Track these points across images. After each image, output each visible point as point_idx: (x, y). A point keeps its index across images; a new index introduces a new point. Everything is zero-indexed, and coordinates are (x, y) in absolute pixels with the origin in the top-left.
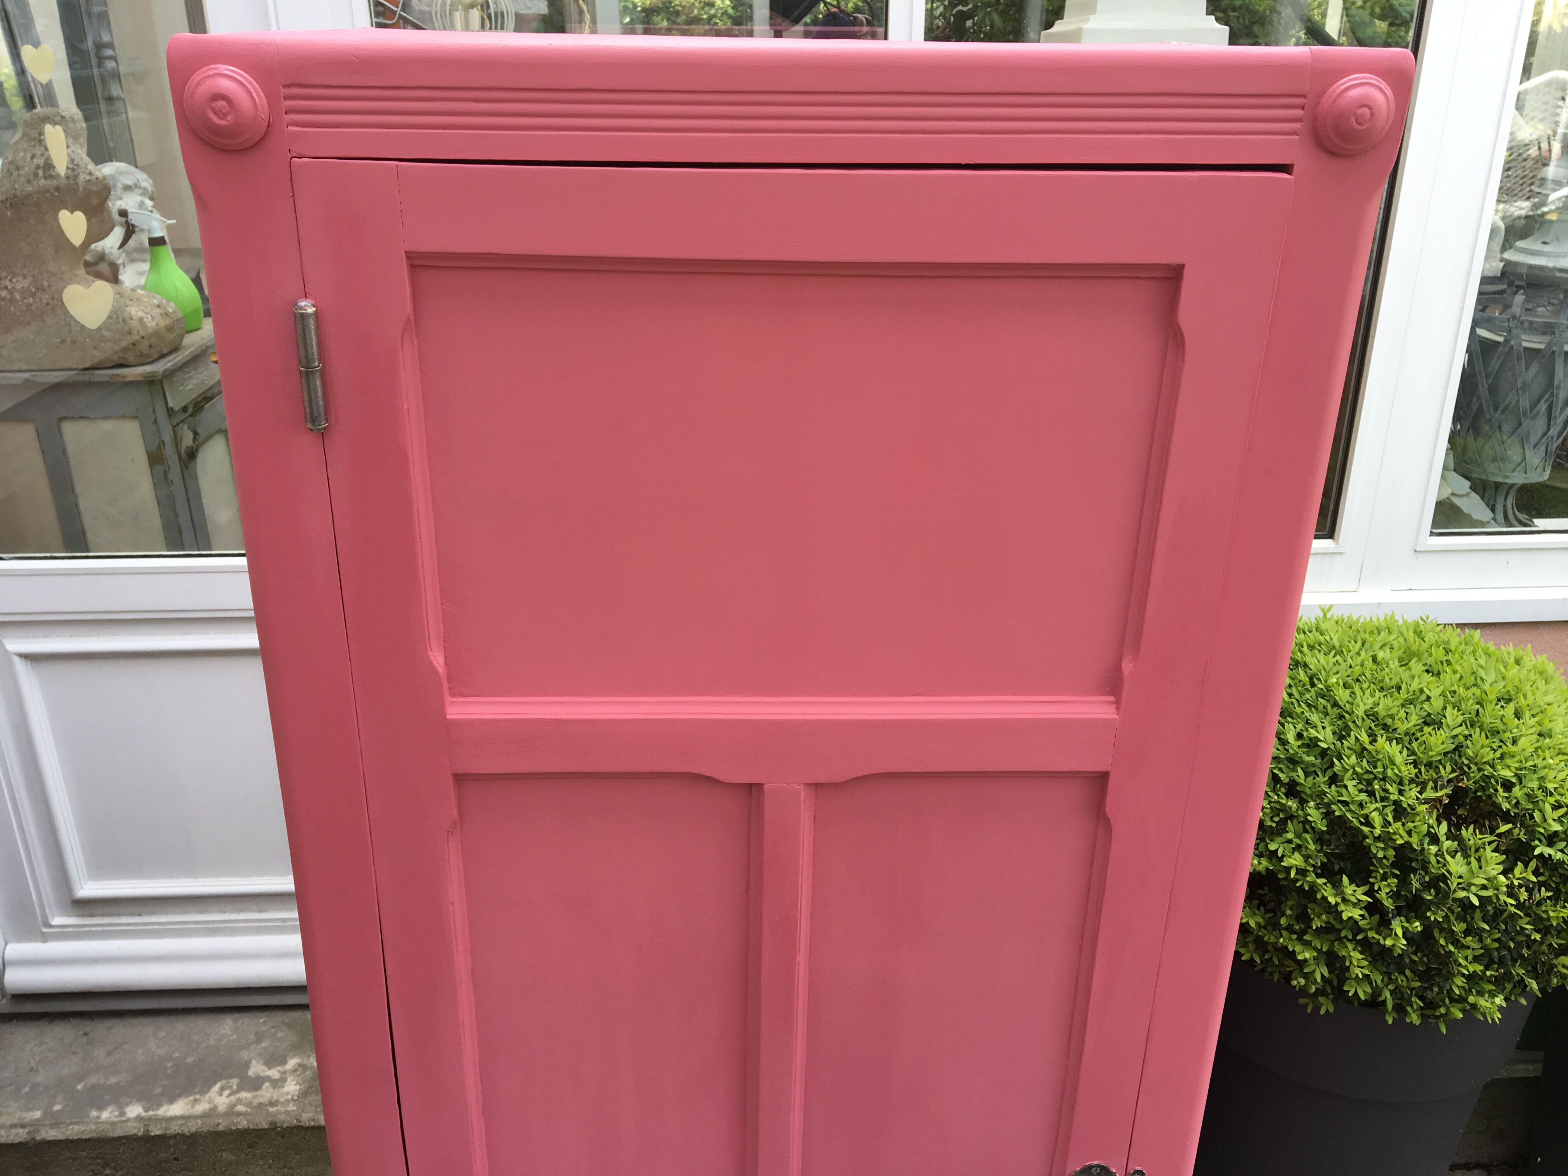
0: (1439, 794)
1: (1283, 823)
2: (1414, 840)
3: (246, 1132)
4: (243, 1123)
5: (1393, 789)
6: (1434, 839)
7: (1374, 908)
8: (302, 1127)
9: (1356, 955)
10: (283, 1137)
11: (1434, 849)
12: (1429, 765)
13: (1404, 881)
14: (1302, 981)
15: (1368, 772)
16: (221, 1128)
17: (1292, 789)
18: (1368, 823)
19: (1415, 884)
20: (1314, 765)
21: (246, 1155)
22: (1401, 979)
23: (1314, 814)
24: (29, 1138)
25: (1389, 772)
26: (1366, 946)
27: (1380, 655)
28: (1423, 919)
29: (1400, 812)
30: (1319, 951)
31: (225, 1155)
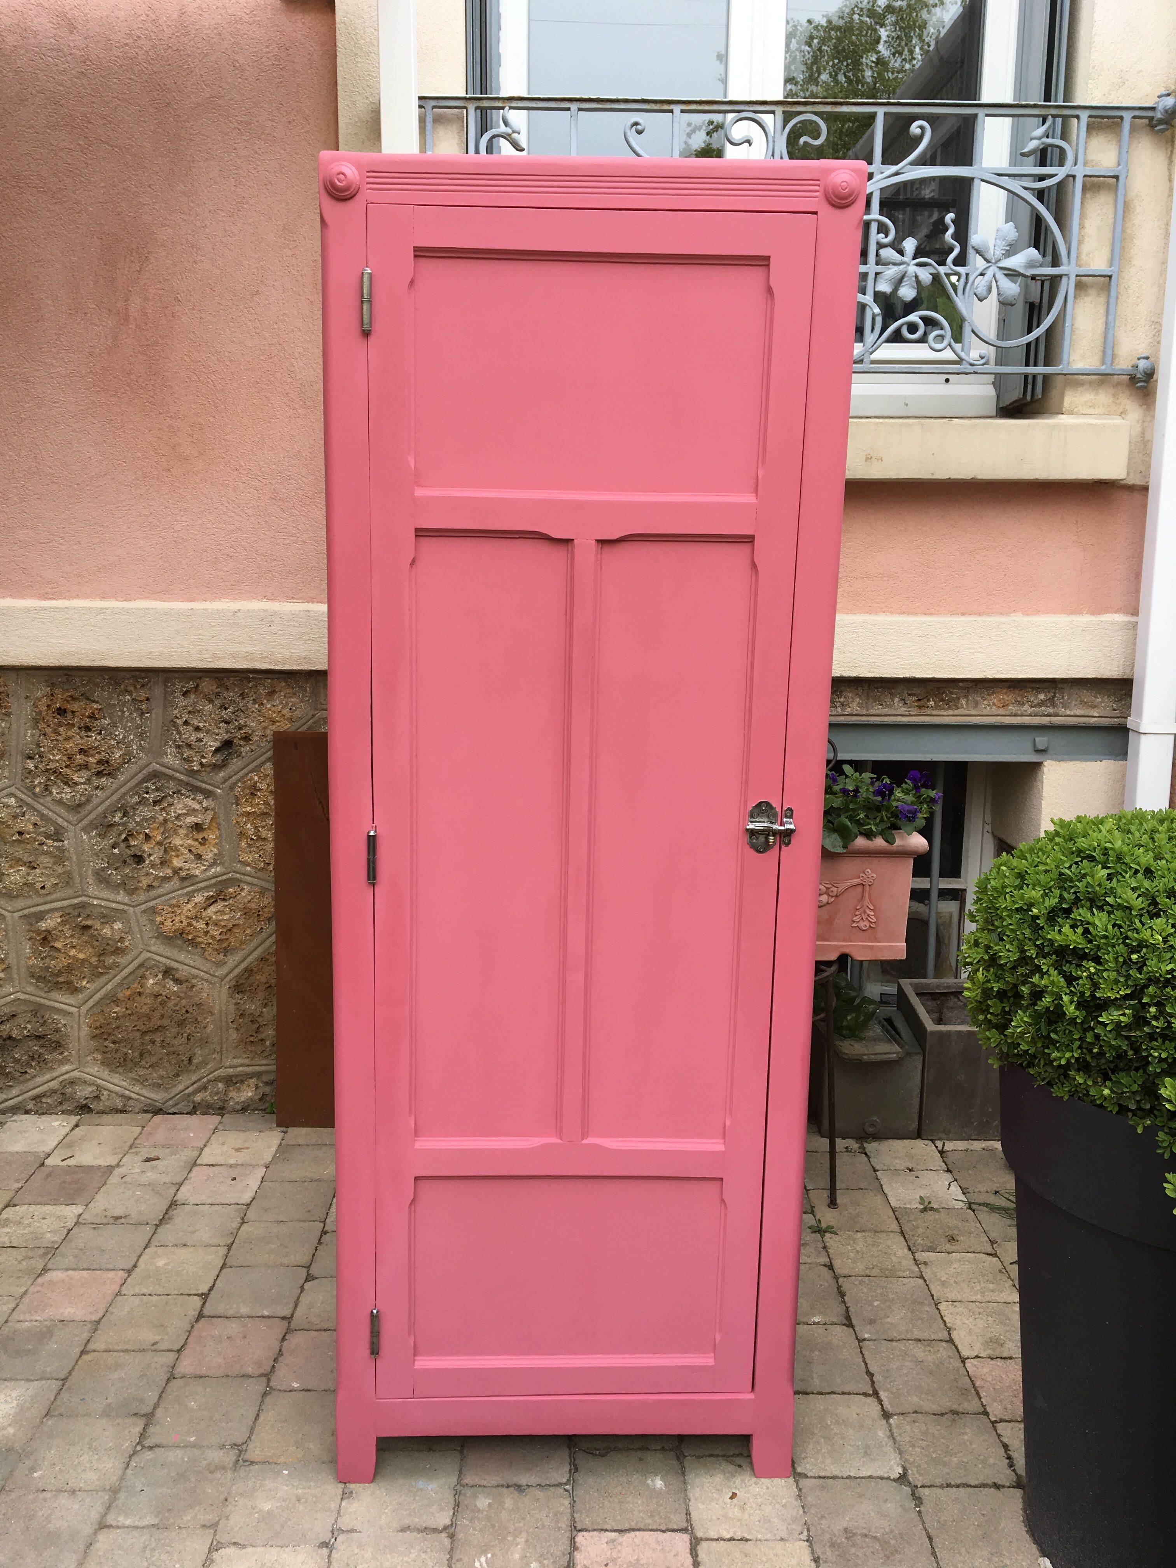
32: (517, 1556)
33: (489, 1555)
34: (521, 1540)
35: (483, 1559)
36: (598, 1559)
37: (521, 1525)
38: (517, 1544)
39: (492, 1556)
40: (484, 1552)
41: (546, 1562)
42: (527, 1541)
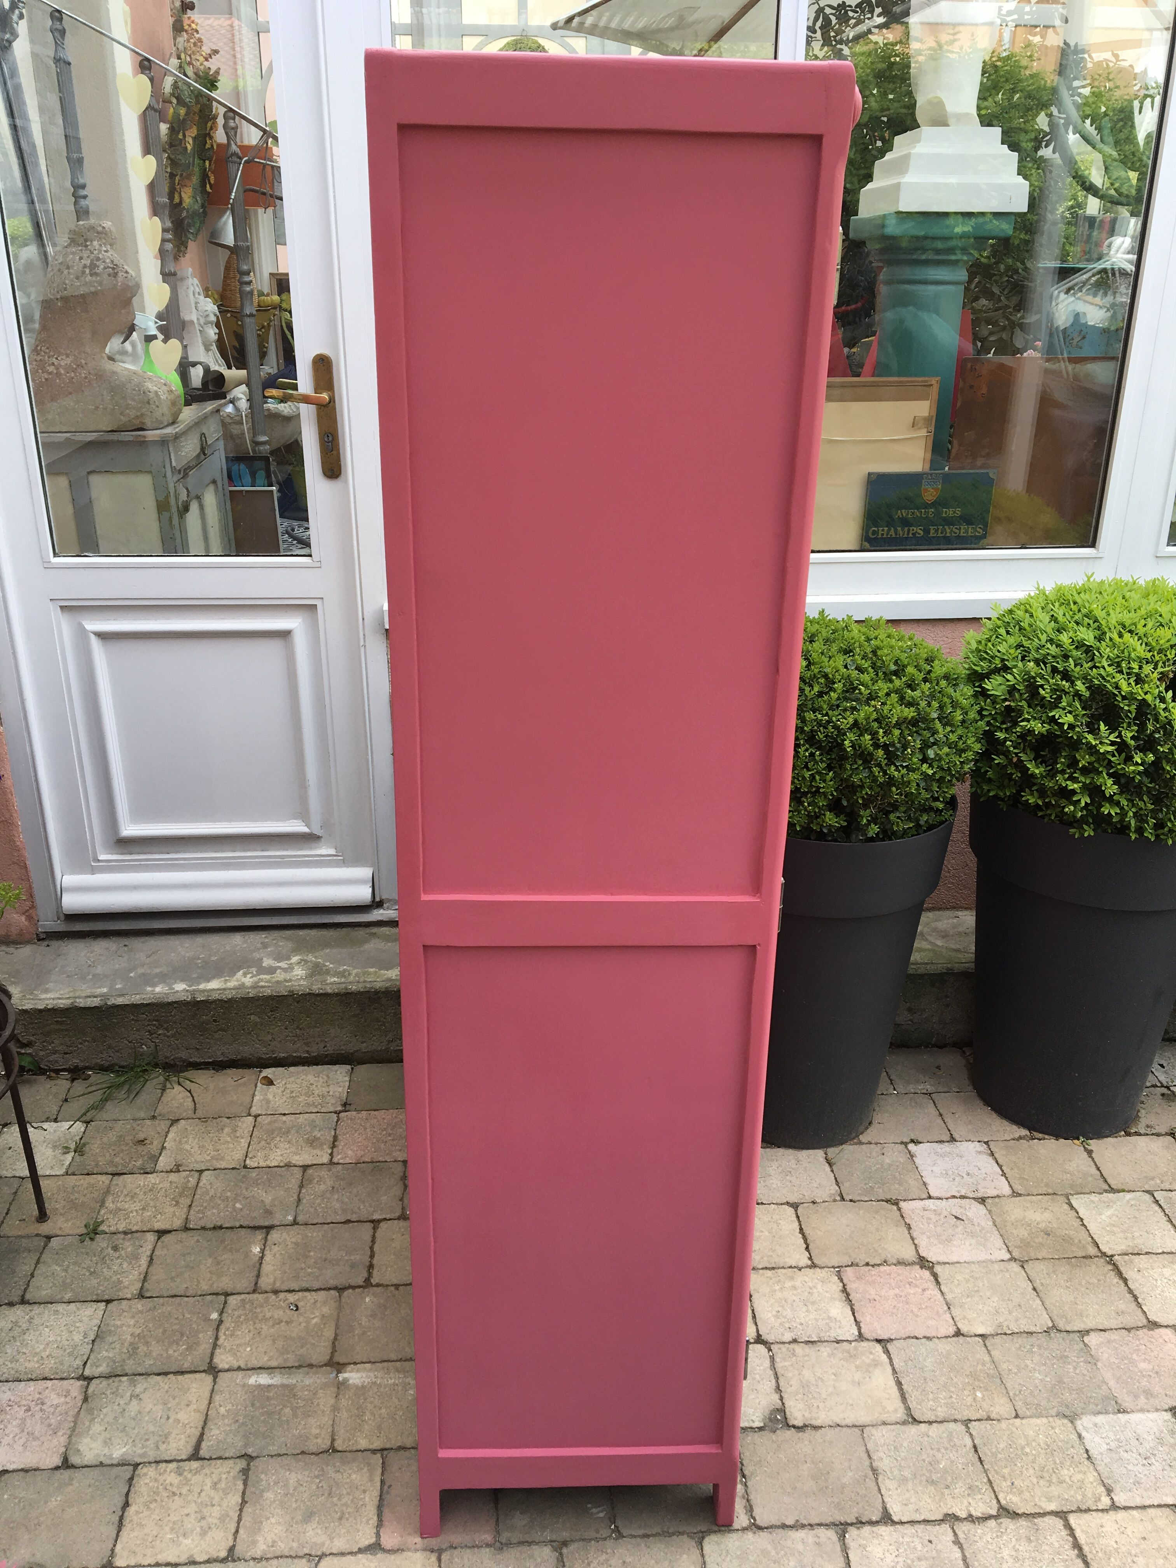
0: (1167, 669)
1: (1059, 698)
2: (1149, 698)
3: (271, 998)
4: (268, 992)
5: (1135, 666)
6: (1163, 700)
7: (1122, 747)
8: (313, 994)
9: (1110, 782)
10: (298, 1002)
11: (1163, 706)
12: (1160, 651)
13: (1142, 727)
14: (1072, 808)
15: (1118, 657)
16: (251, 995)
17: (1066, 676)
18: (1117, 687)
19: (1150, 727)
20: (1080, 659)
21: (269, 1018)
22: (1142, 804)
23: (1080, 686)
24: (102, 1003)
25: (1133, 655)
26: (1117, 777)
27: (1128, 595)
28: (1155, 752)
29: (1139, 680)
30: (1084, 783)
31: (252, 1017)
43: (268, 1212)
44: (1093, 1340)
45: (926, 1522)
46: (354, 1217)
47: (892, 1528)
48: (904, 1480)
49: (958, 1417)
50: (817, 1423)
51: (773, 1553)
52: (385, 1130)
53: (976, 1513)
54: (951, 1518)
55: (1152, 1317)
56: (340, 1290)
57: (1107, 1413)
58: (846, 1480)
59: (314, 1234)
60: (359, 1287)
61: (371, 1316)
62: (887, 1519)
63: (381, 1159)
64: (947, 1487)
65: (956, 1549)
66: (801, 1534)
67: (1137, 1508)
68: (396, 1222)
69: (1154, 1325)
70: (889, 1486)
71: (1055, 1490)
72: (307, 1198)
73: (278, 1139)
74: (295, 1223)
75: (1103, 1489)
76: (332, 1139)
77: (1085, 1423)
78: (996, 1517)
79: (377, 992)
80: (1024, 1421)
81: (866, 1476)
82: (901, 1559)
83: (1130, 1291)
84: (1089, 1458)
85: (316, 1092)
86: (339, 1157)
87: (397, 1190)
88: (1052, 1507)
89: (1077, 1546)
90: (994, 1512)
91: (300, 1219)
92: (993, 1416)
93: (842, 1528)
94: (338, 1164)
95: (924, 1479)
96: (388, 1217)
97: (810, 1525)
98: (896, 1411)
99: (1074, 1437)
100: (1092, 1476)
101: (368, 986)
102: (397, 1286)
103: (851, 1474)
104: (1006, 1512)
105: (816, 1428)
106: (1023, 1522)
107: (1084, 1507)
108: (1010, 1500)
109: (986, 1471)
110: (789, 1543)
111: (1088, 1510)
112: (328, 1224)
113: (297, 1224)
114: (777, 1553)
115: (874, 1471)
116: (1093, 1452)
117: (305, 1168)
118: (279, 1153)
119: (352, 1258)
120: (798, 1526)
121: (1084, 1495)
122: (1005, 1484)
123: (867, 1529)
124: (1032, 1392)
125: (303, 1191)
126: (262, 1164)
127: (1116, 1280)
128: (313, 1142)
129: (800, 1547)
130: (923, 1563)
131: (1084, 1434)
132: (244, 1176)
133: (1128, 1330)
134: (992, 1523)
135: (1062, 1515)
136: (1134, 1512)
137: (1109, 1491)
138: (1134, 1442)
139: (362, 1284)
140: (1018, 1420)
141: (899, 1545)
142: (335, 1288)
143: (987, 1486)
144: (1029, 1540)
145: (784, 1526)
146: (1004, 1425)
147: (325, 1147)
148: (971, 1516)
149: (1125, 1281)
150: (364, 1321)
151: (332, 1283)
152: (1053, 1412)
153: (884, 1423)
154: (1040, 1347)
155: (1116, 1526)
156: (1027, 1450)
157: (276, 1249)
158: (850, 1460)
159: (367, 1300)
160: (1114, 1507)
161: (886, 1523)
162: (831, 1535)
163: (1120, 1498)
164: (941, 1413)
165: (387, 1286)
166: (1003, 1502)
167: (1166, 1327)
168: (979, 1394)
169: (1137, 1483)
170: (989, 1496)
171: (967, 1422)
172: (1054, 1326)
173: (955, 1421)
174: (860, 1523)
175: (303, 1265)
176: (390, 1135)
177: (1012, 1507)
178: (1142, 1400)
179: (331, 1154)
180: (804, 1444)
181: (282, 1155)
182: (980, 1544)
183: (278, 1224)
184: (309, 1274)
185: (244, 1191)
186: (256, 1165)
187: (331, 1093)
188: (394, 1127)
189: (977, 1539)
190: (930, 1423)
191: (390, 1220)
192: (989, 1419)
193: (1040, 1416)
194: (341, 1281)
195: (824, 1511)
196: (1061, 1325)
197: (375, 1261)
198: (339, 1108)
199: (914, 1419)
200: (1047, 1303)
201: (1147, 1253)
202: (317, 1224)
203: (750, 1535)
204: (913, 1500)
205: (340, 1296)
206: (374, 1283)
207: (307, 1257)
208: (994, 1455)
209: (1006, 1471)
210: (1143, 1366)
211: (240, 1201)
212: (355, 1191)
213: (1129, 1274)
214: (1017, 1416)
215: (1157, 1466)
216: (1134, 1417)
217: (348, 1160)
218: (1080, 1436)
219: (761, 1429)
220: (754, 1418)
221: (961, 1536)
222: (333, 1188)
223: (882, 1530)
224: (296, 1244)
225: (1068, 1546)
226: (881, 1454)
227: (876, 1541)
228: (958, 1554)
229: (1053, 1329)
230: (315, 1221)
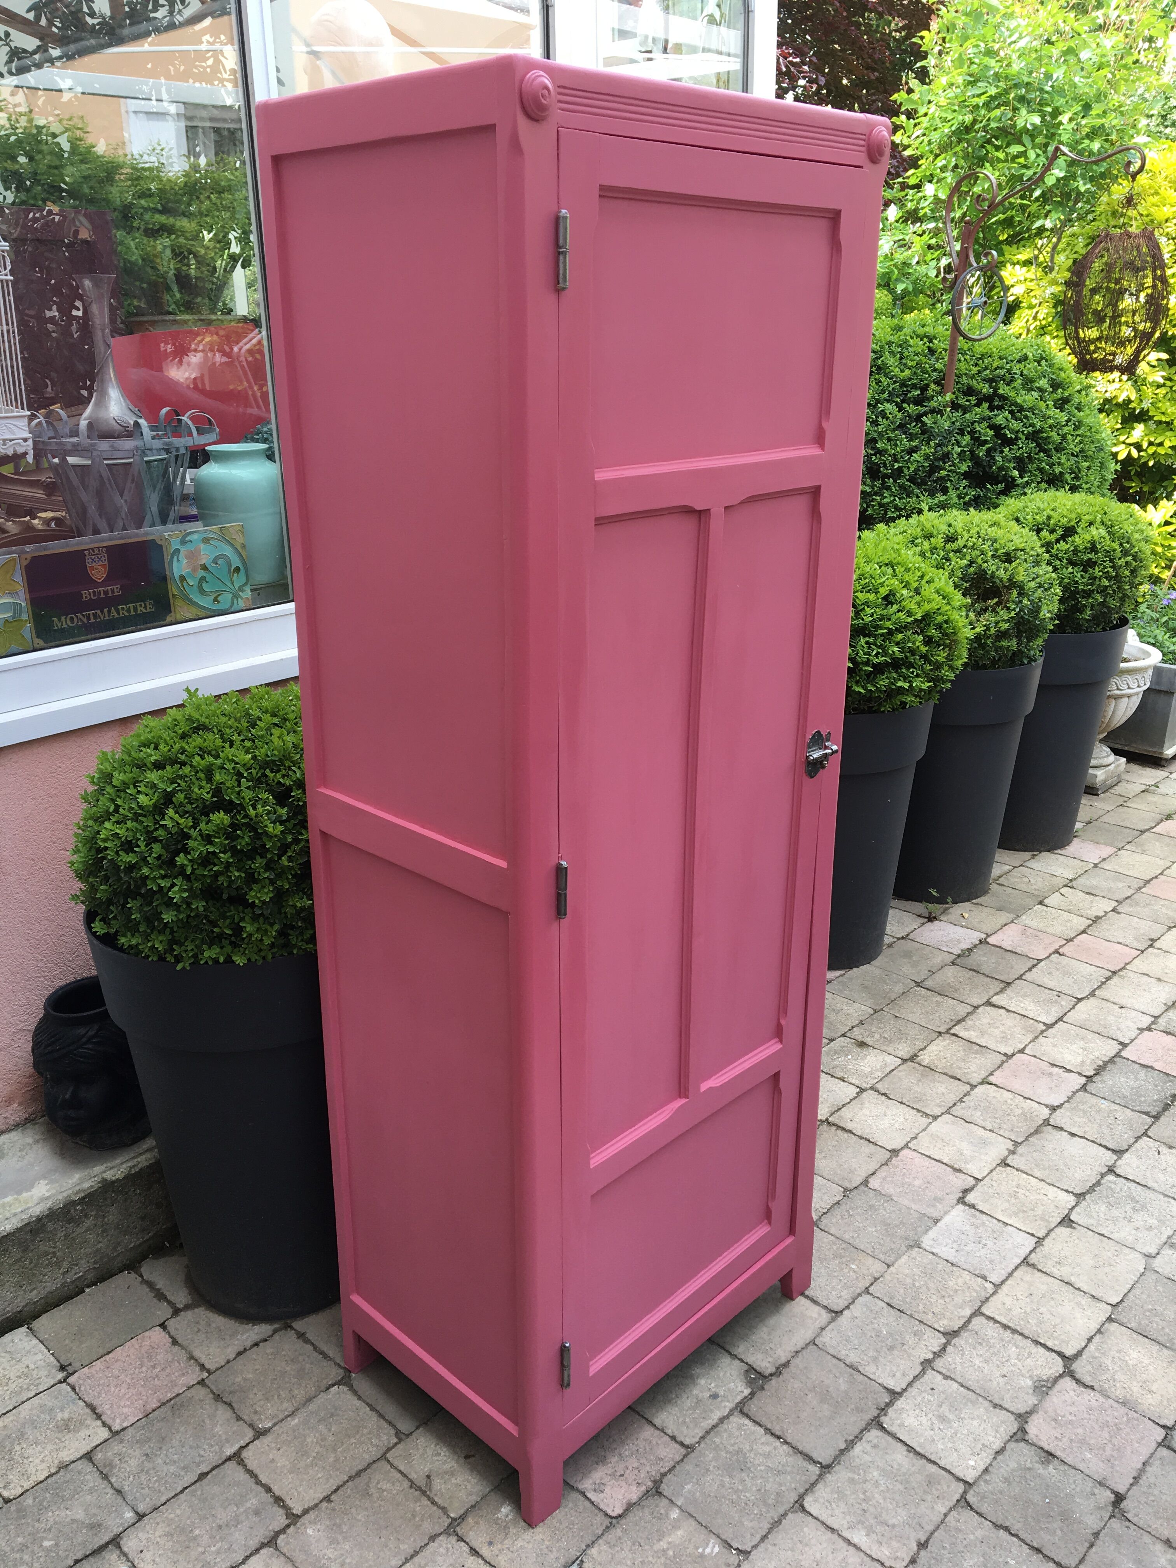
32: (680, 1533)
33: (700, 1550)
34: (663, 1544)
35: (708, 1551)
36: (623, 1484)
37: (650, 1558)
38: (669, 1543)
39: (698, 1548)
40: (702, 1556)
41: (662, 1511)
42: (660, 1540)
43: (96, 1527)
44: (874, 1183)
45: (916, 1378)
46: (204, 1468)
47: (903, 1399)
48: (875, 1360)
49: (859, 1291)
50: (783, 1360)
51: (857, 1477)
52: (142, 1366)
53: (936, 1349)
54: (927, 1364)
55: (889, 1148)
56: (271, 1542)
57: (931, 1228)
58: (843, 1387)
59: (178, 1511)
60: (288, 1526)
61: (331, 1543)
62: (895, 1395)
63: (169, 1395)
64: (903, 1344)
65: (949, 1382)
66: (858, 1448)
67: (1007, 1279)
68: (257, 1442)
69: (895, 1152)
70: (870, 1370)
71: (958, 1299)
72: (127, 1483)
73: (18, 1448)
74: (141, 1516)
75: (979, 1280)
76: (88, 1410)
77: (927, 1241)
78: (948, 1343)
79: (39, 1219)
80: (896, 1265)
81: (851, 1375)
82: (930, 1416)
83: (861, 1138)
84: (952, 1264)
85: (12, 1376)
86: (118, 1421)
87: (223, 1413)
88: (968, 1312)
89: (1006, 1327)
90: (944, 1341)
91: (141, 1508)
92: (877, 1275)
93: (876, 1423)
94: (123, 1429)
95: (885, 1349)
96: (243, 1443)
97: (856, 1437)
98: (819, 1314)
99: (931, 1256)
100: (966, 1276)
101: (24, 1216)
102: (327, 1499)
103: (841, 1380)
104: (951, 1335)
105: (787, 1364)
106: (964, 1334)
107: (983, 1299)
108: (944, 1324)
109: (911, 1316)
110: (857, 1460)
111: (987, 1299)
112: (182, 1492)
113: (144, 1515)
114: (859, 1474)
115: (851, 1366)
116: (950, 1259)
117: (88, 1456)
118: (37, 1461)
119: (248, 1505)
120: (851, 1444)
121: (975, 1291)
122: (930, 1316)
123: (891, 1411)
124: (880, 1244)
125: (113, 1480)
126: (27, 1485)
127: (846, 1135)
128: (66, 1427)
129: (867, 1458)
130: (944, 1406)
131: (934, 1251)
132: (19, 1511)
133: (886, 1164)
134: (950, 1349)
135: (977, 1313)
136: (1009, 1282)
137: (984, 1278)
138: (963, 1237)
139: (287, 1522)
140: (892, 1268)
141: (918, 1406)
142: (263, 1546)
143: (922, 1326)
144: (981, 1344)
145: (842, 1452)
146: (887, 1277)
147: (88, 1422)
148: (935, 1353)
149: (851, 1132)
150: (330, 1553)
151: (253, 1544)
152: (904, 1248)
153: (823, 1329)
154: (852, 1209)
155: (1010, 1298)
156: (917, 1284)
157: (147, 1555)
158: (830, 1371)
159: (310, 1531)
160: (997, 1286)
161: (896, 1399)
162: (874, 1434)
163: (996, 1278)
164: (847, 1295)
165: (316, 1505)
166: (942, 1329)
167: (902, 1149)
168: (854, 1267)
169: (991, 1262)
170: (929, 1332)
171: (867, 1291)
172: (846, 1190)
173: (860, 1295)
174: (883, 1410)
175: (201, 1549)
176: (154, 1367)
177: (949, 1329)
178: (939, 1206)
179: (104, 1424)
180: (790, 1383)
181: (43, 1461)
182: (959, 1368)
183: (121, 1529)
184: (218, 1552)
185: (37, 1525)
186: (20, 1491)
187: (32, 1366)
188: (150, 1357)
189: (953, 1366)
190: (848, 1307)
191: (247, 1445)
192: (876, 1279)
193: (899, 1257)
194: (261, 1534)
195: (854, 1422)
196: (850, 1186)
197: (277, 1493)
198: (61, 1375)
199: (836, 1312)
200: (825, 1175)
201: (844, 1106)
202: (168, 1501)
203: (829, 1477)
204: (894, 1369)
205: (277, 1549)
206: (299, 1513)
207: (195, 1538)
208: (904, 1301)
209: (921, 1307)
210: (917, 1183)
211: (46, 1539)
212: (175, 1443)
213: (849, 1126)
214: (888, 1266)
215: (990, 1243)
216: (947, 1219)
217: (133, 1420)
218: (933, 1254)
219: (752, 1394)
220: (739, 1389)
221: (944, 1371)
222: (147, 1455)
223: (900, 1403)
224: (168, 1535)
225: (1001, 1331)
226: (843, 1352)
227: (904, 1415)
228: (956, 1385)
229: (847, 1192)
230: (163, 1500)
